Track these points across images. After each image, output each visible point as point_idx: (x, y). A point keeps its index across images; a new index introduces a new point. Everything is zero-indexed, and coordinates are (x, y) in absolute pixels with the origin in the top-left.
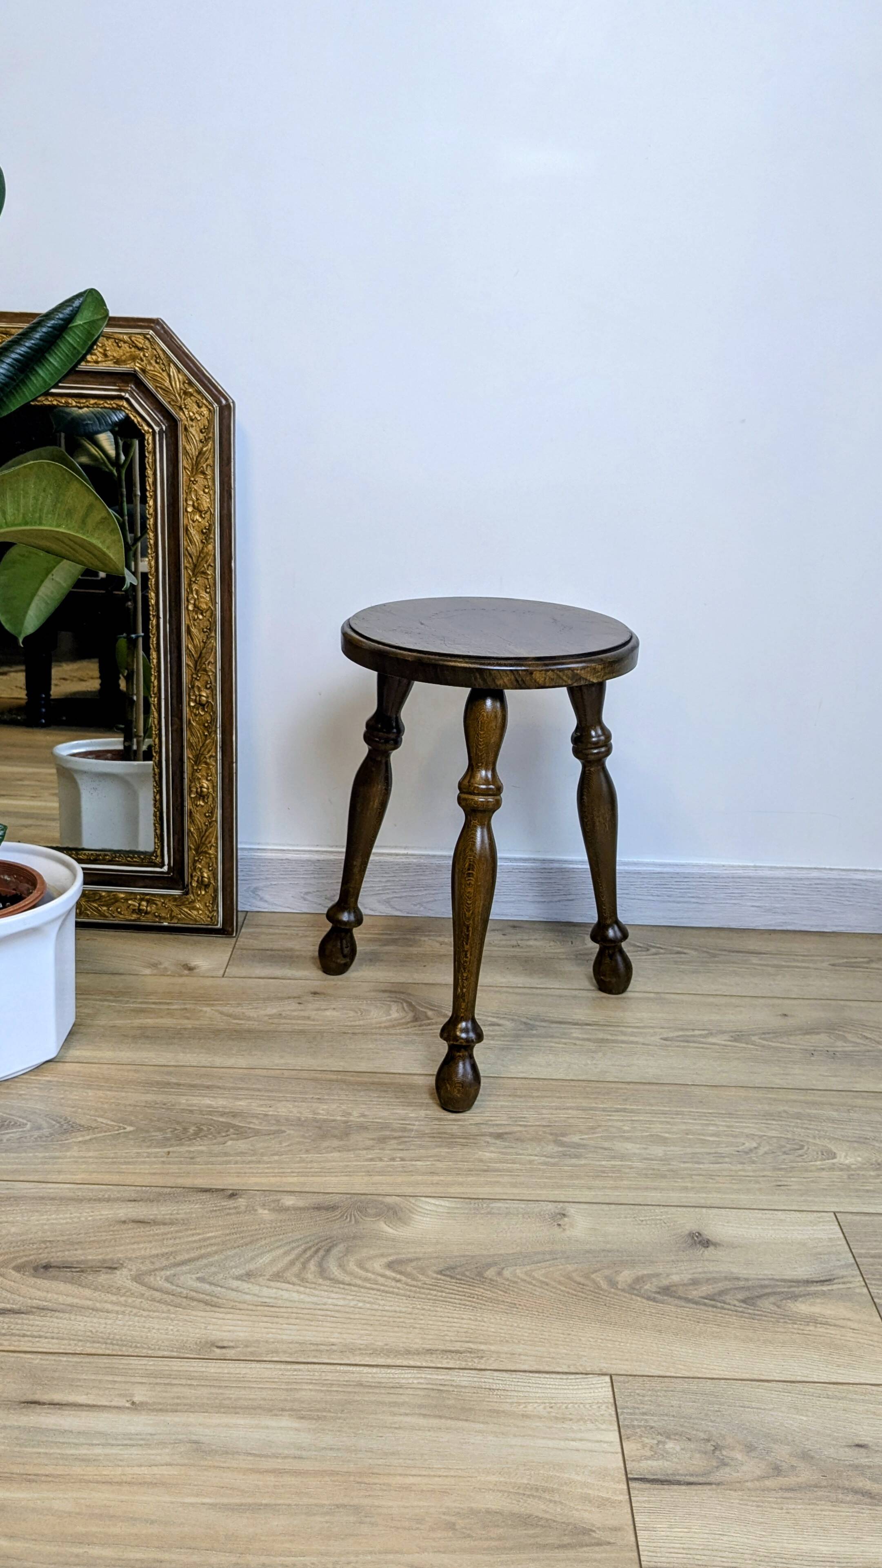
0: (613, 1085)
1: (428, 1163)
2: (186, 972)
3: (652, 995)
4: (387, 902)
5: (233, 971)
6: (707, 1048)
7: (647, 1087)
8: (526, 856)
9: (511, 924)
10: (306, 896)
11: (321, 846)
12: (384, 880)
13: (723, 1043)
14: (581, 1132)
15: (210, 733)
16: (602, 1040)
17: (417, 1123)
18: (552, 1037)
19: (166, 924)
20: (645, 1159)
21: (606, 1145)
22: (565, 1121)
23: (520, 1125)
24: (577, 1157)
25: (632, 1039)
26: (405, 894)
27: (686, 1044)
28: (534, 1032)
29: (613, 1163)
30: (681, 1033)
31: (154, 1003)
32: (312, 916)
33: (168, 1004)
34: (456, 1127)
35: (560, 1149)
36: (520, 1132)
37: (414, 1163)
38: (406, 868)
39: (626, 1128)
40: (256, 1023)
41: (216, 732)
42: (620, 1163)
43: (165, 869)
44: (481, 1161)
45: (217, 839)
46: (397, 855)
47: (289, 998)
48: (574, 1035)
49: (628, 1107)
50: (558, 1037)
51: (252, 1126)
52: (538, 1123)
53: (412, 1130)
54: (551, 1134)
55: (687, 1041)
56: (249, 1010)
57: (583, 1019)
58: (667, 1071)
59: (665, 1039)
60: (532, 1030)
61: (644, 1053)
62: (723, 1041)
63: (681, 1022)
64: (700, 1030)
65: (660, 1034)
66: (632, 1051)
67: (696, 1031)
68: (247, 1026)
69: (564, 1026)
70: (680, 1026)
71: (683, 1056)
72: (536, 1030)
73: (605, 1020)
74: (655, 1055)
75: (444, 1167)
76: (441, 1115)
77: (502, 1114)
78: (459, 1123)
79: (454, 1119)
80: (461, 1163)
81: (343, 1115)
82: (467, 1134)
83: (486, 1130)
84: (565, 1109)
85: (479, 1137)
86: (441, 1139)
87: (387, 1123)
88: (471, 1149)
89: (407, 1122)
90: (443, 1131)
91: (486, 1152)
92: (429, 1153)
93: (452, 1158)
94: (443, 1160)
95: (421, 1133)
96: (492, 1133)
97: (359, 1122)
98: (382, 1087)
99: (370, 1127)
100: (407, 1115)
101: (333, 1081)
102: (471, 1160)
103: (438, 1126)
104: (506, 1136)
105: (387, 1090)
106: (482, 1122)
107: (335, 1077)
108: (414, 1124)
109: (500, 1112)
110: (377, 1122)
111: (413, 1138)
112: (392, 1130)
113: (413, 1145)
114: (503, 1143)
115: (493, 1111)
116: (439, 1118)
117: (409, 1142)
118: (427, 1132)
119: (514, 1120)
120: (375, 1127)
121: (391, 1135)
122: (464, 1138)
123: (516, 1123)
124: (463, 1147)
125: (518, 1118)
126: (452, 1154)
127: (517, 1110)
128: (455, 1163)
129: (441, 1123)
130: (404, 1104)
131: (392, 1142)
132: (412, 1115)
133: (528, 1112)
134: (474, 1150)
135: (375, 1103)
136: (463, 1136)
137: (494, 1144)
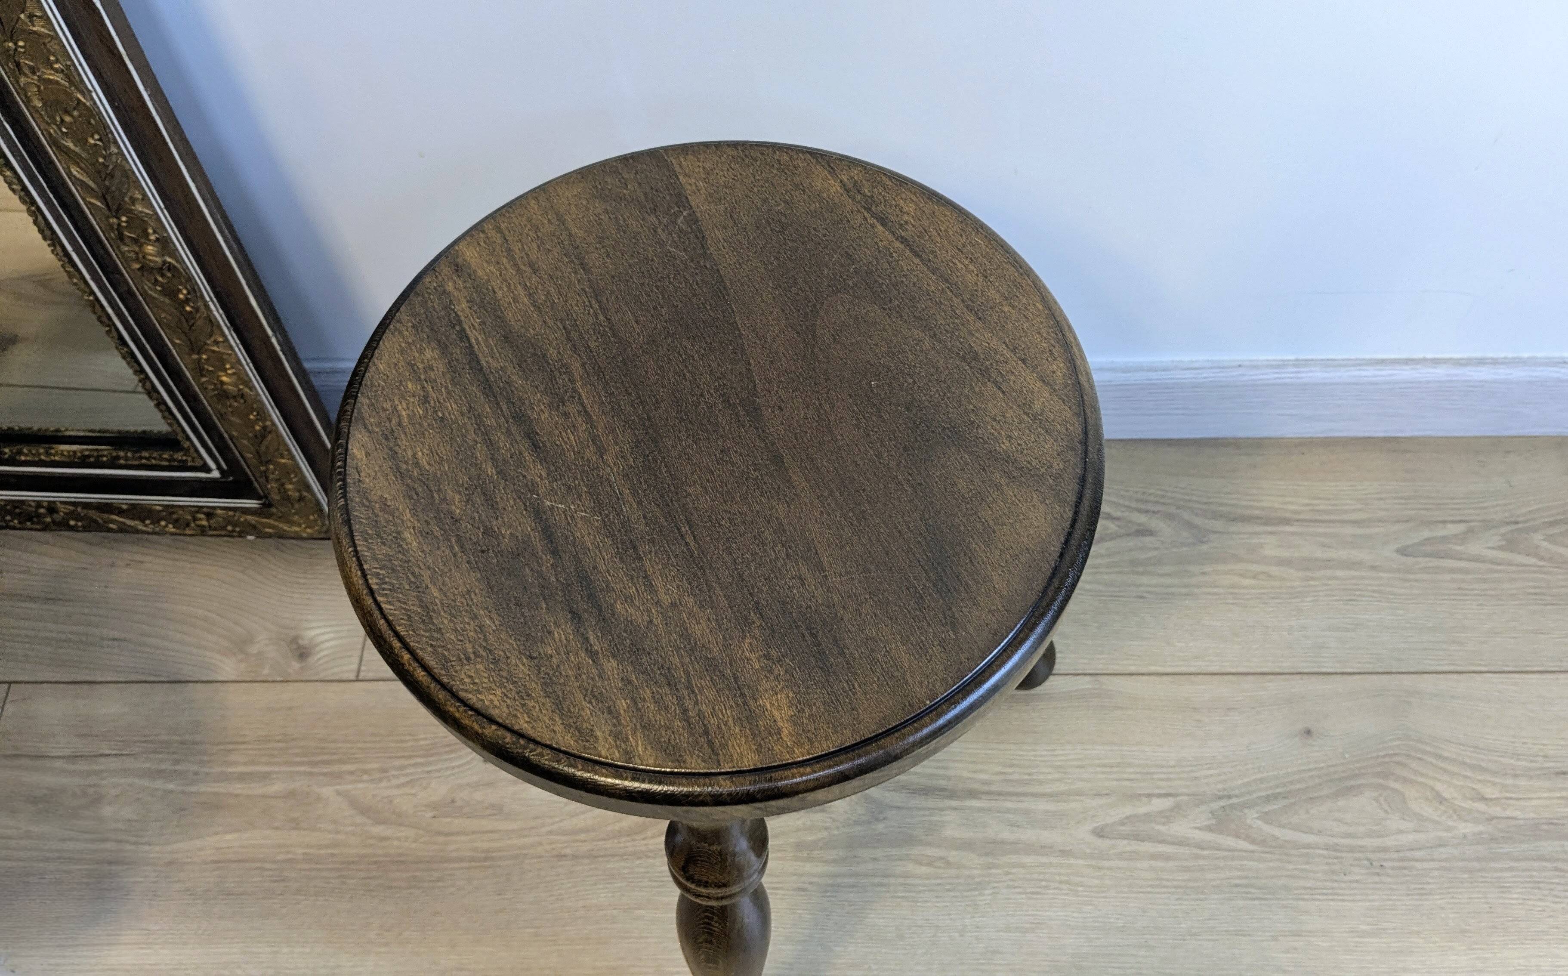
2: (297, 666)
3: (1087, 682)
6: (1169, 858)
25: (1047, 836)
27: (1135, 846)
30: (1128, 810)
31: (240, 777)
33: (264, 777)
43: (215, 474)
48: (948, 832)
50: (921, 842)
55: (1137, 837)
56: (400, 792)
57: (966, 774)
58: (1097, 939)
59: (1099, 833)
60: (877, 820)
61: (1061, 882)
62: (1197, 832)
63: (1132, 770)
64: (1160, 796)
65: (1094, 816)
66: (1041, 877)
67: (1155, 801)
68: (396, 843)
69: (931, 802)
70: (1127, 783)
71: (1126, 890)
72: (885, 819)
73: (1002, 777)
74: (1080, 889)
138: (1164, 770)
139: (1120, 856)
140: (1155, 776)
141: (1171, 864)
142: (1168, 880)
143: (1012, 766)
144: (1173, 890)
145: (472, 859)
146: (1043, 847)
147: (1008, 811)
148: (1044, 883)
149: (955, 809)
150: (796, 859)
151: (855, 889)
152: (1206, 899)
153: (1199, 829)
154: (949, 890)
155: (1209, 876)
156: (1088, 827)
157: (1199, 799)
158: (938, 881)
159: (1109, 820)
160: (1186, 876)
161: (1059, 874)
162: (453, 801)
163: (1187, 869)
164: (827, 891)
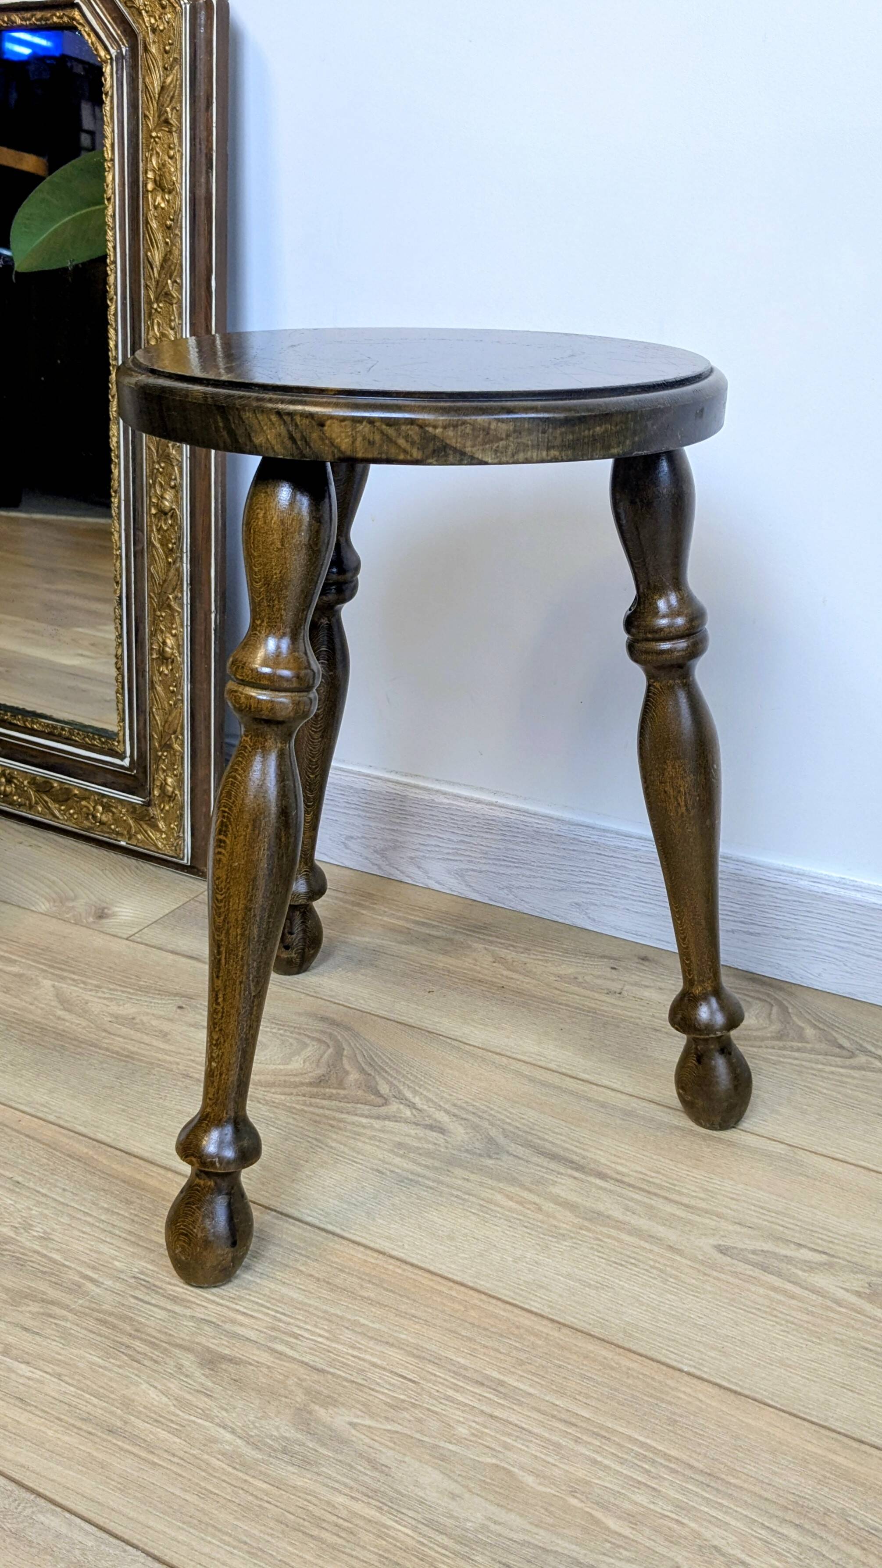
0: (528, 1321)
1: (38, 1374)
2: (92, 920)
3: (780, 1148)
4: (460, 874)
5: (151, 933)
6: (793, 1297)
7: (591, 1347)
9: (643, 953)
10: (349, 843)
11: (376, 768)
12: (455, 838)
13: (841, 1294)
14: (368, 1409)
15: (174, 562)
16: (597, 1217)
17: (109, 1283)
18: (513, 1181)
19: (123, 843)
20: (430, 1524)
21: (387, 1456)
22: (361, 1371)
24: (306, 1463)
25: (661, 1231)
26: (486, 868)
27: (757, 1273)
28: (489, 1162)
29: (357, 1507)
30: (768, 1246)
32: (352, 873)
34: (161, 1314)
35: (292, 1433)
36: (259, 1364)
37: (15, 1365)
38: (488, 825)
39: (462, 1431)
40: (85, 1024)
41: (182, 558)
42: (372, 1513)
43: (126, 762)
44: (127, 1404)
45: (182, 728)
46: (479, 802)
48: (555, 1190)
49: (510, 1380)
50: (522, 1186)
52: (307, 1359)
53: (86, 1294)
54: (308, 1392)
55: (765, 1269)
56: (98, 1001)
57: (603, 1160)
58: (665, 1322)
59: (723, 1250)
60: (490, 1157)
61: (653, 1267)
62: (842, 1291)
63: (792, 1222)
64: (813, 1250)
65: (724, 1236)
66: (633, 1255)
67: (803, 1251)
68: (67, 1024)
69: (553, 1165)
70: (781, 1229)
71: (724, 1300)
72: (498, 1159)
73: (642, 1176)
74: (671, 1280)
75: (53, 1394)
76: (162, 1281)
77: (267, 1314)
78: (177, 1309)
79: (175, 1297)
80: (88, 1396)
81: (17, 1225)
82: (163, 1337)
83: (203, 1340)
84: (387, 1343)
85: (177, 1351)
86: (110, 1331)
87: (64, 1265)
88: (136, 1372)
89: (95, 1276)
90: (131, 1315)
91: (156, 1388)
92: (60, 1354)
93: (88, 1379)
94: (66, 1378)
95: (94, 1305)
96: (208, 1350)
97: (24, 1248)
98: (133, 1192)
99: (31, 1264)
100: (111, 1261)
101: (73, 1158)
102: (113, 1396)
103: (136, 1302)
104: (224, 1366)
105: (132, 1203)
106: (214, 1320)
107: (86, 1150)
108: (103, 1283)
109: (268, 1308)
110: (50, 1259)
111: (71, 1311)
112: (56, 1284)
113: (54, 1326)
114: (203, 1380)
115: (257, 1303)
116: (154, 1285)
117: (54, 1318)
118: (105, 1307)
119: (271, 1336)
120: (38, 1267)
121: (44, 1293)
122: (152, 1343)
123: (269, 1344)
124: (129, 1362)
125: (284, 1333)
126: (94, 1371)
127: (297, 1316)
128: (79, 1392)
129: (147, 1298)
130: (129, 1237)
131: (29, 1309)
132: (117, 1263)
133: (316, 1326)
134: (139, 1377)
135: (89, 1219)
136: (154, 1337)
137: (187, 1376)
138: (831, 1234)
139: (735, 1274)
140: (816, 1235)
141: (794, 1302)
142: (781, 1312)
143: (659, 1173)
144: (783, 1322)
145: (117, 1053)
146: (650, 1236)
147: (631, 1199)
148: (633, 1261)
149: (575, 1178)
150: (392, 1151)
151: (431, 1191)
152: (820, 1344)
153: (847, 1290)
154: (526, 1227)
155: (834, 1328)
156: (712, 1241)
157: (857, 1268)
158: (521, 1217)
159: (740, 1245)
160: (805, 1317)
161: (655, 1261)
162: (133, 1019)
163: (811, 1313)
164: (403, 1182)
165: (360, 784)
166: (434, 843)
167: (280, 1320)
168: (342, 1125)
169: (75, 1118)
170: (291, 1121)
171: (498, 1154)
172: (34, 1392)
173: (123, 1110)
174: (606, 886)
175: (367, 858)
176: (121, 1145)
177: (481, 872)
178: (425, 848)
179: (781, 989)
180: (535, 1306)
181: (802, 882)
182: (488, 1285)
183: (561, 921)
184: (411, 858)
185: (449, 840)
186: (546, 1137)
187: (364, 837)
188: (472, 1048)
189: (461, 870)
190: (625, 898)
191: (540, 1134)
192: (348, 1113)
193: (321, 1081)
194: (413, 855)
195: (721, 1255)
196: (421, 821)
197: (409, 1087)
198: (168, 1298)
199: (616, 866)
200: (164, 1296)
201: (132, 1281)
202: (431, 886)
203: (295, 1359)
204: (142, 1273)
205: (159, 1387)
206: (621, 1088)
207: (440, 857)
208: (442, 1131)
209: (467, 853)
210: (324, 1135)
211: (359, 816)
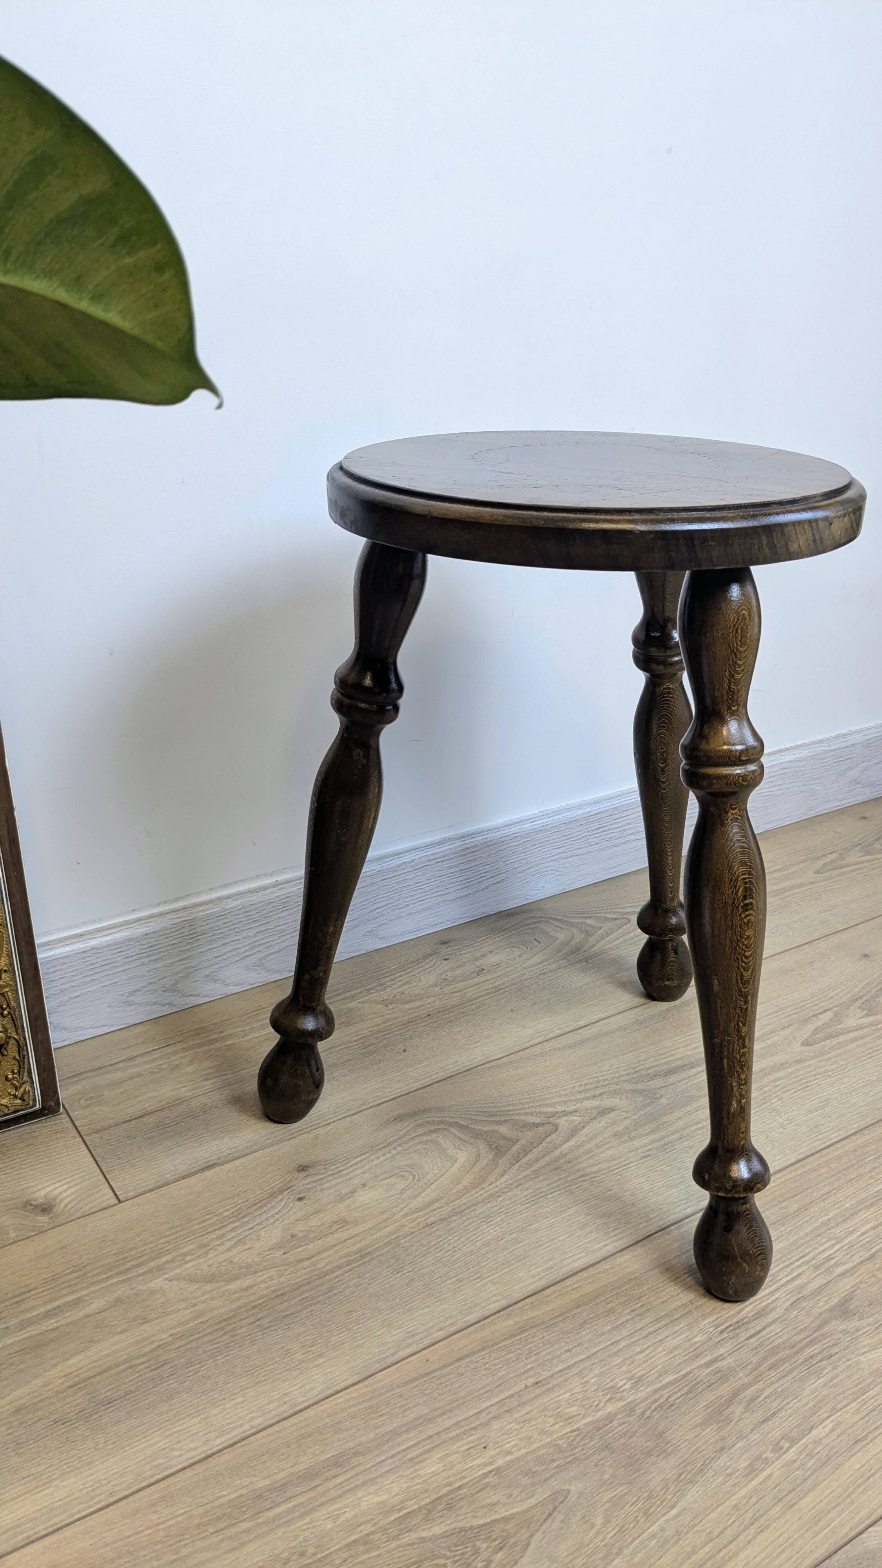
0: (849, 1145)
1: (829, 1424)
2: (43, 1219)
4: (258, 965)
5: (124, 1181)
6: (862, 1038)
8: (437, 837)
9: (438, 940)
12: (251, 933)
13: (865, 1021)
17: (722, 1351)
23: (843, 1275)
25: (775, 1060)
26: (285, 945)
27: (835, 1041)
28: (663, 1101)
31: (48, 1315)
33: (77, 1303)
34: (777, 1328)
37: (811, 1437)
38: (284, 904)
40: (273, 1272)
47: (272, 1195)
51: (503, 1513)
52: (857, 1259)
53: (731, 1370)
55: (831, 1036)
56: (235, 1251)
59: (807, 1044)
60: (656, 1098)
61: (815, 1075)
62: (863, 1020)
63: (790, 1009)
64: (821, 1013)
65: (794, 1038)
66: (799, 1078)
67: (820, 1016)
68: (262, 1286)
69: (683, 1074)
71: (857, 1062)
72: (661, 1096)
74: (830, 1073)
75: (856, 1418)
76: (733, 1316)
77: (798, 1267)
78: (772, 1316)
79: (757, 1313)
80: (866, 1396)
81: (608, 1397)
82: (806, 1333)
83: (816, 1311)
84: (852, 1215)
85: (826, 1329)
86: (787, 1365)
87: (685, 1376)
88: (844, 1360)
89: (709, 1358)
90: (771, 1346)
91: (866, 1352)
92: (807, 1404)
93: (843, 1392)
94: (839, 1406)
95: (750, 1367)
96: (831, 1310)
97: (646, 1399)
98: (597, 1304)
99: (673, 1398)
100: (692, 1342)
101: (519, 1334)
102: (869, 1381)
103: (755, 1339)
104: (852, 1307)
105: (613, 1308)
106: (795, 1298)
107: (511, 1322)
108: (721, 1355)
109: (792, 1264)
110: (671, 1383)
111: (750, 1385)
112: (709, 1387)
113: (768, 1401)
114: (864, 1323)
115: (783, 1268)
116: (737, 1322)
117: (757, 1398)
118: (754, 1360)
119: (825, 1271)
120: (679, 1394)
121: (721, 1397)
122: (811, 1341)
123: (834, 1275)
124: (830, 1361)
125: (824, 1263)
126: (835, 1385)
127: (807, 1251)
128: (859, 1401)
129: (752, 1331)
130: (663, 1323)
131: (738, 1413)
132: (697, 1339)
133: (821, 1245)
134: (850, 1359)
135: (623, 1344)
136: (804, 1339)
137: (857, 1330)
139: (834, 1049)
141: (866, 1039)
142: (874, 1047)
145: (349, 1263)
150: (622, 1142)
153: (862, 1018)
157: (845, 1006)
161: (810, 1072)
162: (293, 1236)
164: (666, 1149)
165: (139, 930)
166: (229, 949)
167: (809, 1262)
168: (569, 1156)
169: (450, 1317)
170: (545, 1183)
171: (655, 1094)
172: (851, 1430)
173: (460, 1281)
174: (392, 903)
175: (155, 1003)
176: (518, 1296)
177: (280, 951)
178: (220, 959)
179: (530, 910)
180: (835, 1137)
181: (526, 826)
182: (806, 1149)
183: (358, 954)
184: (206, 976)
185: (246, 937)
186: (647, 1066)
187: (150, 984)
188: (505, 1059)
189: (260, 959)
190: (408, 905)
191: (642, 1067)
192: (555, 1148)
193: (499, 1148)
194: (207, 972)
195: (812, 1047)
196: (214, 935)
197: (540, 1106)
198: (757, 1318)
199: (398, 882)
200: (754, 1320)
201: (725, 1335)
202: (229, 993)
203: (855, 1266)
204: (717, 1326)
205: (866, 1349)
206: (607, 1014)
207: (237, 959)
208: (612, 1110)
209: (265, 940)
210: (579, 1170)
211: (143, 964)
